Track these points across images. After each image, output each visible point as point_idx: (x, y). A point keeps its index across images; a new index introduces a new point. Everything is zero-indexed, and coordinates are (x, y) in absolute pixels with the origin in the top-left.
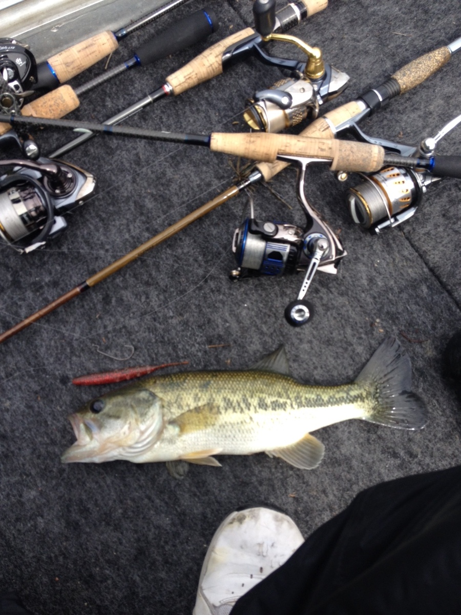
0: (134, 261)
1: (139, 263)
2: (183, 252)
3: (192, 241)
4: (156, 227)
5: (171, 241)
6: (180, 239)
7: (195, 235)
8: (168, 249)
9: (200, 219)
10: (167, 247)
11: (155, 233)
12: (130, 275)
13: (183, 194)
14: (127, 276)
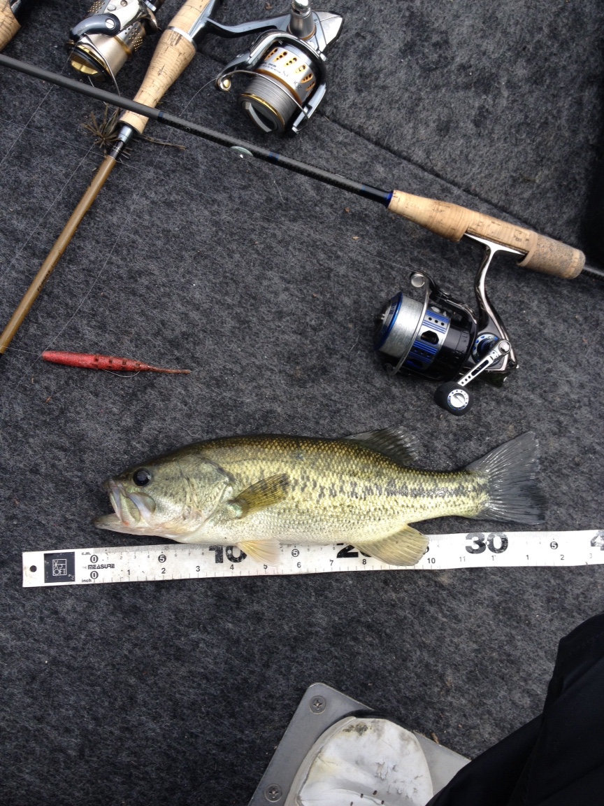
0: (38, 299)
1: (46, 297)
2: (90, 261)
3: (93, 243)
4: (43, 247)
5: (70, 255)
6: (79, 247)
7: (94, 235)
8: (71, 266)
9: (89, 213)
10: (69, 264)
11: (45, 254)
12: (42, 317)
13: (53, 193)
14: (40, 320)
